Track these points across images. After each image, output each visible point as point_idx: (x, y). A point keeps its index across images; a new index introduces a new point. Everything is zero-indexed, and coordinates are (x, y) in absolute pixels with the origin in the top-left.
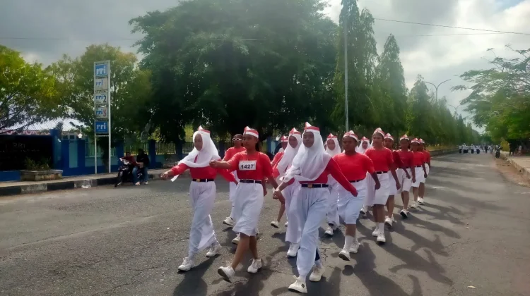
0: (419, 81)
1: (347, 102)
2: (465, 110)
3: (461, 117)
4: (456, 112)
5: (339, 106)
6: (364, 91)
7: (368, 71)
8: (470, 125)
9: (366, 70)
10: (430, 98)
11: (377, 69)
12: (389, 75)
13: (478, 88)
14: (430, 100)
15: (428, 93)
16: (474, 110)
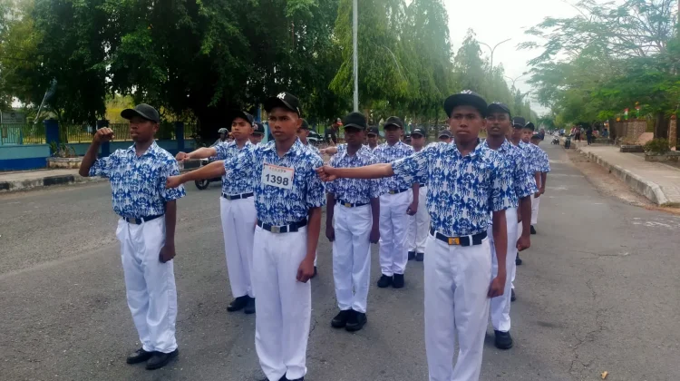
0: (469, 38)
1: (355, 57)
2: (529, 82)
3: (519, 92)
4: (513, 86)
5: (345, 65)
6: (386, 40)
7: (395, 12)
8: (528, 103)
9: (391, 9)
10: (482, 63)
11: (409, 11)
12: (427, 22)
13: (554, 45)
14: (483, 67)
15: (481, 57)
16: (541, 82)
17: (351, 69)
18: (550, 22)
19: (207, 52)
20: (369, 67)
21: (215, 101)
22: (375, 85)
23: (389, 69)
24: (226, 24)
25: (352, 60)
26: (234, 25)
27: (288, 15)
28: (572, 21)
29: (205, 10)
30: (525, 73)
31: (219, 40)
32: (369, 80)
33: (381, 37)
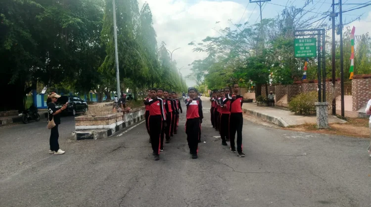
5: (109, 58)
6: (133, 44)
17: (114, 59)
18: (209, 39)
19: (9, 48)
20: (124, 59)
21: (13, 80)
22: (129, 69)
23: (137, 60)
24: (21, 31)
25: (114, 55)
26: (27, 32)
27: (64, 27)
28: (218, 38)
29: (7, 21)
30: (189, 65)
31: (16, 41)
32: (125, 67)
33: (130, 42)
